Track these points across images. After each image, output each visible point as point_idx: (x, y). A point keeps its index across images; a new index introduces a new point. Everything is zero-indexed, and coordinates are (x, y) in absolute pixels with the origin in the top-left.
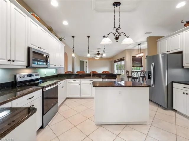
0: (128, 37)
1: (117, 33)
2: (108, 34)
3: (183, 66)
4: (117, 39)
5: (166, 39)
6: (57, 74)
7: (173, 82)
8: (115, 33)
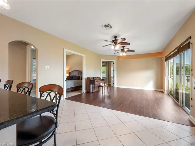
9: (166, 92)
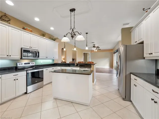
0: (80, 35)
1: (73, 32)
2: (67, 34)
3: (144, 57)
4: (72, 37)
5: (135, 29)
6: (54, 63)
7: (131, 73)
8: (72, 33)
9: (114, 68)
